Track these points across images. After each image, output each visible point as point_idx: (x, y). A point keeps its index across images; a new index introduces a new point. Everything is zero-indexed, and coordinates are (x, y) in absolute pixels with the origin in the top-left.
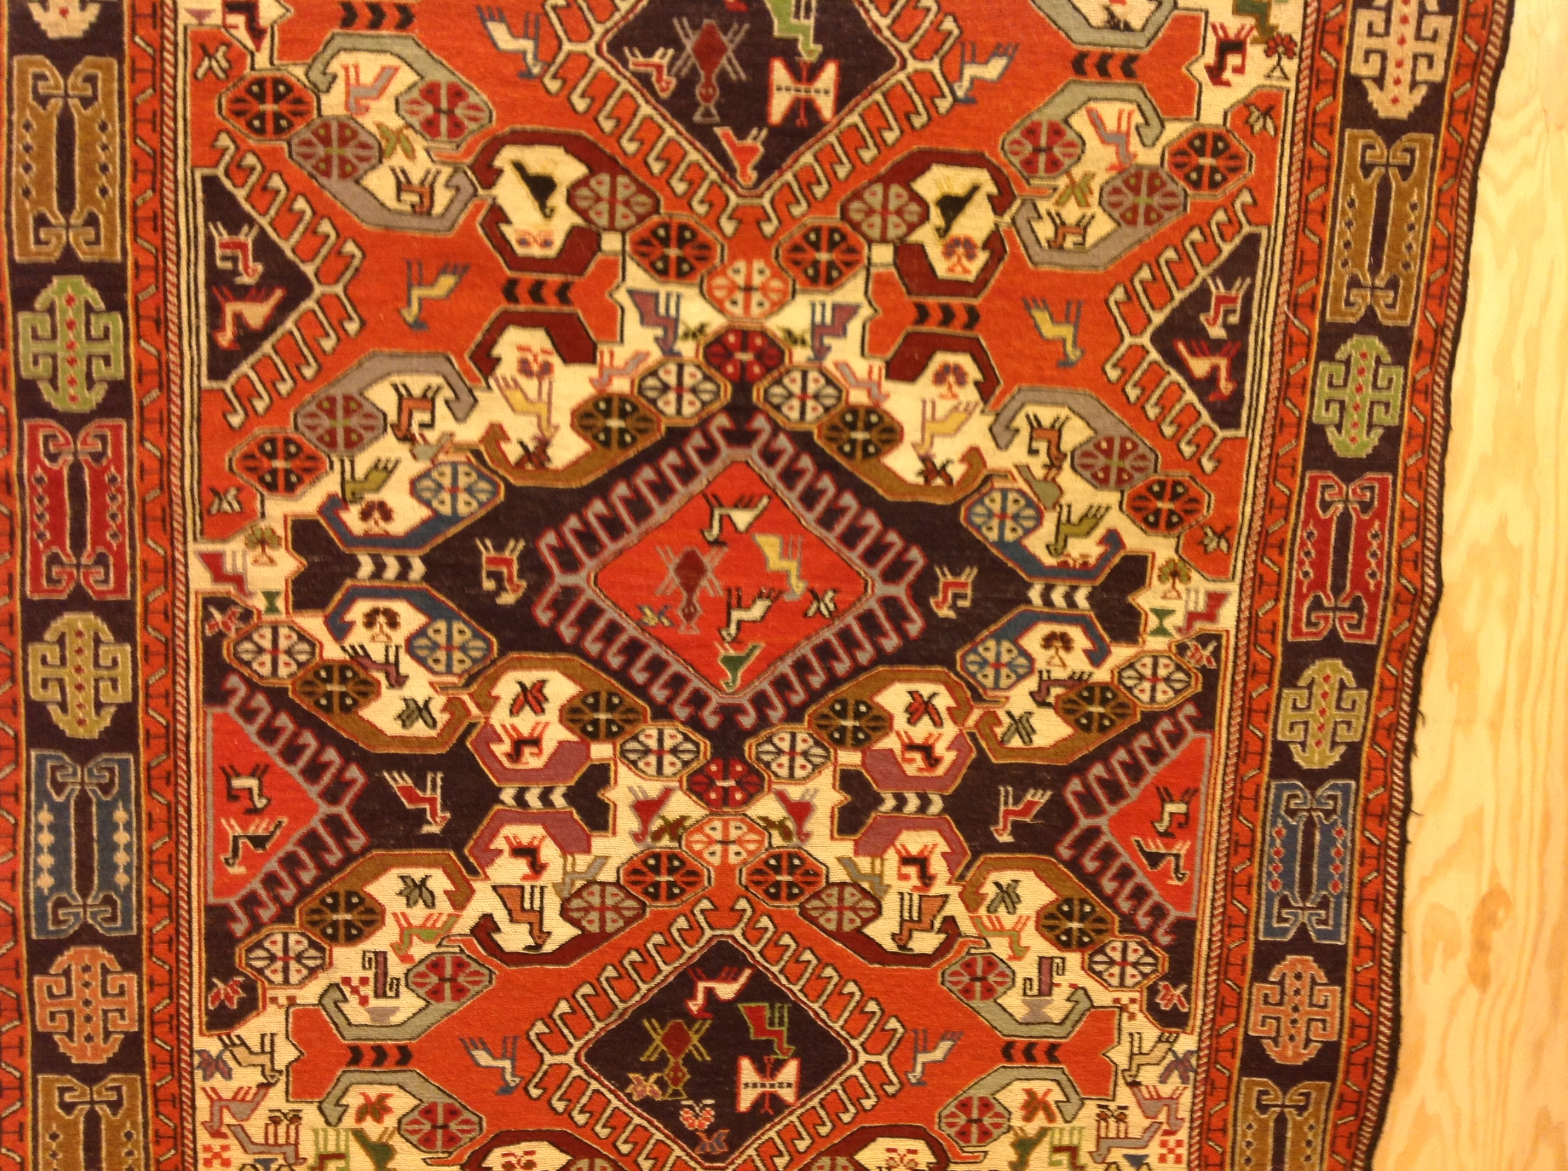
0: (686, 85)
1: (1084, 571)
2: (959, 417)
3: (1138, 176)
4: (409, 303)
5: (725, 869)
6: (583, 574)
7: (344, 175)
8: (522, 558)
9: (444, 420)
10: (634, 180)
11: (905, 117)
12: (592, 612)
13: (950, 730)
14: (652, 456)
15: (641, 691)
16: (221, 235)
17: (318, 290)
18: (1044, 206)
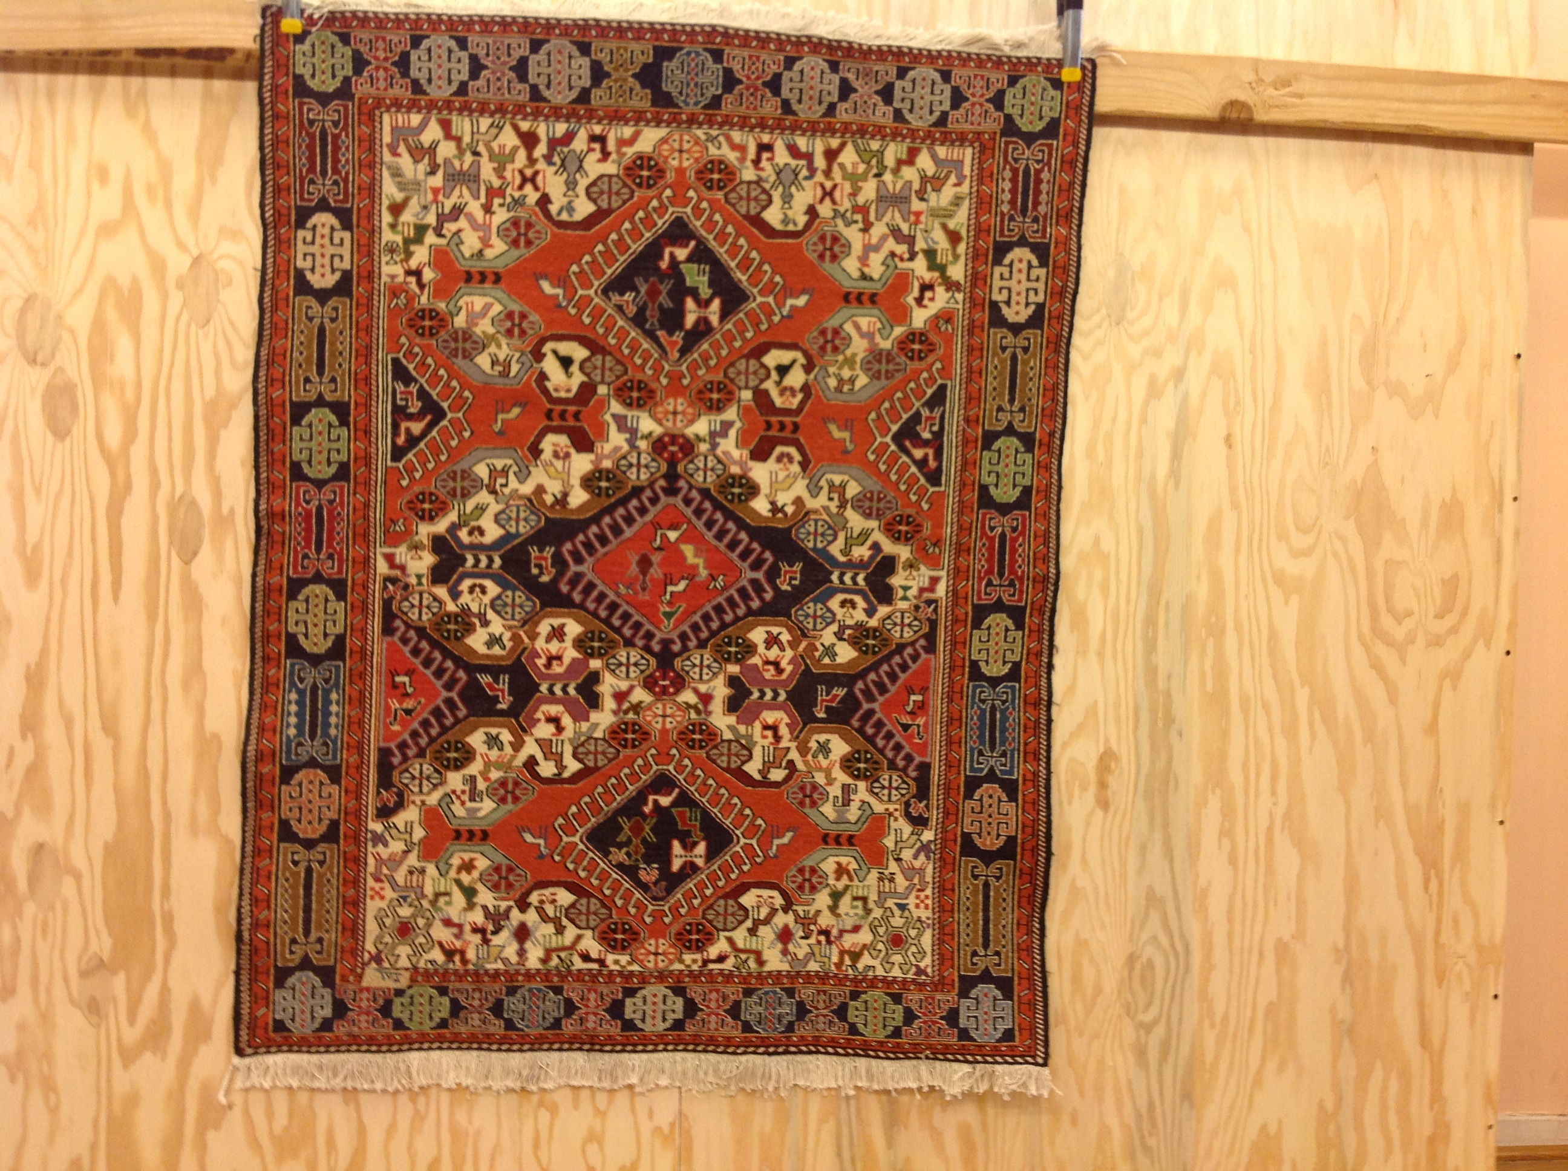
0: (642, 310)
1: (861, 565)
2: (791, 480)
3: (880, 354)
4: (496, 421)
5: (664, 732)
6: (586, 565)
7: (464, 357)
8: (554, 556)
9: (513, 483)
10: (614, 358)
11: (756, 324)
12: (591, 586)
13: (789, 653)
14: (624, 502)
15: (618, 630)
16: (400, 387)
17: (449, 415)
18: (832, 370)
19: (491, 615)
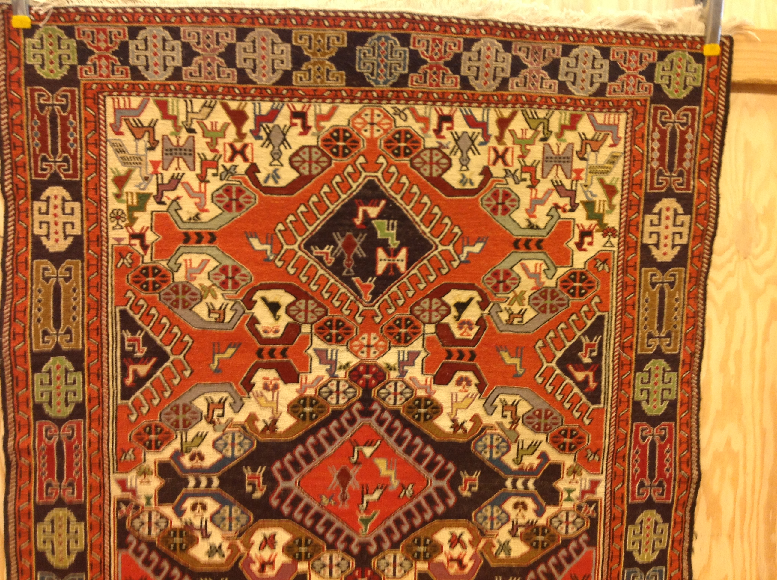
0: (339, 261)
1: (531, 472)
2: (469, 400)
3: (546, 291)
4: (213, 362)
6: (293, 481)
7: (184, 307)
8: (264, 475)
9: (229, 413)
10: (316, 301)
11: (438, 269)
12: (297, 500)
13: (470, 551)
14: (326, 423)
15: (322, 537)
16: (128, 335)
17: (172, 358)
18: (503, 306)
19: (211, 528)
